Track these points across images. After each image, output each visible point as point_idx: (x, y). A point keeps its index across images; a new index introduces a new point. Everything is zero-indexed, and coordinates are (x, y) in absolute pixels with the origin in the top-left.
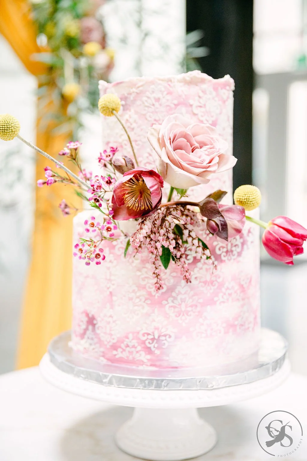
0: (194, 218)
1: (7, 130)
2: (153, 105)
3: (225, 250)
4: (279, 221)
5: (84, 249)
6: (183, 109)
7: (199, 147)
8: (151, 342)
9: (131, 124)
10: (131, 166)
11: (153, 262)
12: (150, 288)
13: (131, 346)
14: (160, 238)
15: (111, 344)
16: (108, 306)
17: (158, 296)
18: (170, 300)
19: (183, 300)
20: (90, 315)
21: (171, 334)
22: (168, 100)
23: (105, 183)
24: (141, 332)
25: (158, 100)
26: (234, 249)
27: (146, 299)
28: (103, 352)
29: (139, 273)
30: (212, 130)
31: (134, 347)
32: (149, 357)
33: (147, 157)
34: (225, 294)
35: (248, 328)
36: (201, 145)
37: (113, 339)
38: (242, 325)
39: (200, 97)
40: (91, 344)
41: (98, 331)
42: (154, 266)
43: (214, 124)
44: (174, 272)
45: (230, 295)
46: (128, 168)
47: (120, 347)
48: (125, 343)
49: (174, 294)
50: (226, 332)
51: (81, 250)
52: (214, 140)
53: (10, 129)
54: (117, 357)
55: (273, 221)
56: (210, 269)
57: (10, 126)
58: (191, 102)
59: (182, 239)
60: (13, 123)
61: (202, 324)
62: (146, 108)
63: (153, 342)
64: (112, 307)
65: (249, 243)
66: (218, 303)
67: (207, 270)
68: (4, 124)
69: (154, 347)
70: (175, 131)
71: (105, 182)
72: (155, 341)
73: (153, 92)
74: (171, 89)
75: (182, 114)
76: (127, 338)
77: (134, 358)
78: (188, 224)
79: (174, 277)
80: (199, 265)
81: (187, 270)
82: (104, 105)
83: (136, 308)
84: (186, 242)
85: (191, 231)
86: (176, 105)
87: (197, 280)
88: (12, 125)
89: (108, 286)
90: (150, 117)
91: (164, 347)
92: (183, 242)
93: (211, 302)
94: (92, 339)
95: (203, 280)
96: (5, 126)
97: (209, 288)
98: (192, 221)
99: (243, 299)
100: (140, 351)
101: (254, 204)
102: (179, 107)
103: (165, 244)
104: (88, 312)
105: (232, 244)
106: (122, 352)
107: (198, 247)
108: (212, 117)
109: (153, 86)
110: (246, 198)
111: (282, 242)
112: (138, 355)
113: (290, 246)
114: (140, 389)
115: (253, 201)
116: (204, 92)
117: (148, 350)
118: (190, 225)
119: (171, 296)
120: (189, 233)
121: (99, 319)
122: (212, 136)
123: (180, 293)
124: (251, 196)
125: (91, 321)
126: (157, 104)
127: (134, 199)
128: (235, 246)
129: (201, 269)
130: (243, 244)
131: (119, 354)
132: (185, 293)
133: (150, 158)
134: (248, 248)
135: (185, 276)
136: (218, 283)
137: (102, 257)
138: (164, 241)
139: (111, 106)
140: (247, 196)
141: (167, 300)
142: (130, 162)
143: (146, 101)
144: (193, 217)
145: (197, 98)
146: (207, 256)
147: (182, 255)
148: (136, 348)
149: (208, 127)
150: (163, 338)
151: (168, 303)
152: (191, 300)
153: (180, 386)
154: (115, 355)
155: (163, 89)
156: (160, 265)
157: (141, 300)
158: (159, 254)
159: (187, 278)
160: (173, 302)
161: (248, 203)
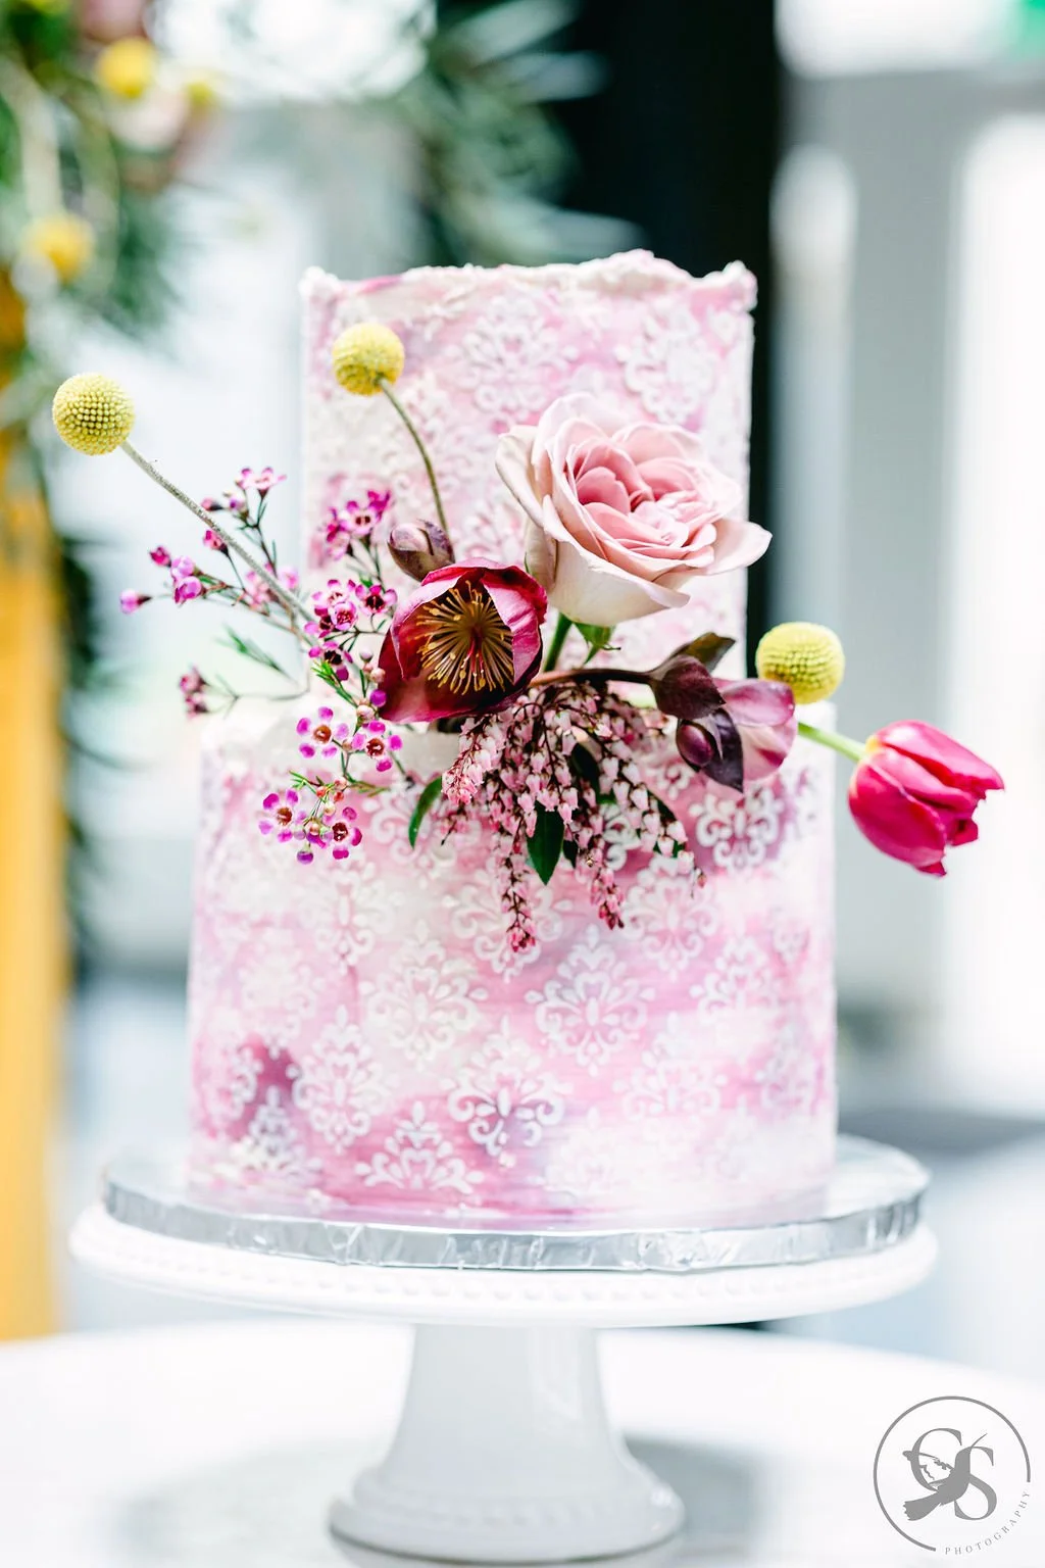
0: (635, 722)
1: (102, 422)
2: (500, 360)
3: (726, 833)
4: (902, 736)
5: (296, 810)
6: (597, 377)
7: (651, 496)
8: (486, 1125)
9: (424, 421)
10: (445, 552)
11: (503, 859)
12: (485, 950)
13: (417, 1145)
14: (534, 781)
15: (348, 1141)
16: (342, 1013)
17: (512, 977)
18: (551, 988)
19: (592, 991)
20: (274, 1053)
21: (553, 1102)
22: (546, 347)
23: (362, 604)
24: (455, 1097)
25: (515, 344)
26: (753, 831)
27: (473, 987)
28: (321, 1172)
29: (449, 902)
30: (689, 444)
31: (428, 1144)
32: (478, 1177)
33: (477, 529)
34: (724, 978)
35: (798, 1101)
36: (659, 490)
37: (359, 1124)
38: (776, 1088)
39: (648, 338)
40: (272, 1152)
41: (301, 1103)
42: (508, 872)
43: (693, 424)
44: (564, 897)
45: (740, 981)
46: (436, 561)
47: (381, 1149)
48: (400, 1134)
49: (563, 970)
50: (729, 1105)
51: (286, 816)
52: (696, 476)
53: (112, 419)
54: (370, 1182)
55: (883, 734)
56: (678, 891)
57: (112, 412)
58: (621, 352)
59: (596, 787)
60: (119, 402)
61: (652, 1072)
62: (477, 371)
63: (492, 1129)
64: (355, 1017)
65: (801, 818)
66: (703, 1004)
67: (668, 894)
68: (94, 405)
69: (497, 1143)
70: (580, 446)
71: (362, 600)
72: (501, 1124)
73: (500, 319)
74: (557, 311)
75: (591, 390)
76: (406, 1115)
77: (427, 1183)
78: (617, 741)
79: (564, 914)
80: (645, 877)
81: (611, 886)
82: (351, 361)
83: (439, 1016)
84: (611, 797)
85: (626, 764)
86: (574, 363)
87: (637, 927)
88: (118, 408)
89: (343, 949)
90: (488, 397)
91: (528, 1143)
92: (600, 799)
93: (681, 1000)
94: (280, 1131)
95: (657, 926)
96: (96, 409)
97: (674, 953)
98: (629, 731)
99: (782, 1002)
100: (450, 1157)
101: (823, 683)
102: (582, 369)
103: (548, 799)
104: (267, 1042)
105: (748, 817)
106: (386, 1166)
107: (644, 814)
108: (686, 401)
109: (498, 301)
110: (795, 662)
111: (911, 798)
112: (442, 1171)
113: (935, 814)
114: (456, 1268)
115: (819, 673)
116: (663, 321)
117: (478, 1155)
118: (621, 743)
119: (553, 976)
120: (620, 767)
121: (306, 1062)
122: (690, 463)
123: (582, 967)
124: (811, 656)
125: (277, 1072)
126: (511, 358)
127: (452, 656)
128: (760, 822)
129: (650, 890)
130: (783, 818)
131: (377, 1173)
132: (599, 969)
133: (487, 531)
134: (798, 836)
135: (605, 904)
136: (705, 939)
137: (352, 834)
138: (545, 790)
139: (374, 364)
140: (798, 656)
141: (541, 991)
142: (443, 543)
143: (477, 347)
144: (630, 720)
145: (639, 340)
146: (676, 842)
147: (595, 840)
148: (435, 1148)
149: (677, 435)
150: (528, 1114)
151: (546, 1000)
152: (616, 992)
153: (585, 1259)
154: (363, 1178)
155: (532, 311)
156: (525, 872)
157: (455, 990)
158: (528, 830)
159: (612, 911)
160: (560, 996)
161: (801, 680)
